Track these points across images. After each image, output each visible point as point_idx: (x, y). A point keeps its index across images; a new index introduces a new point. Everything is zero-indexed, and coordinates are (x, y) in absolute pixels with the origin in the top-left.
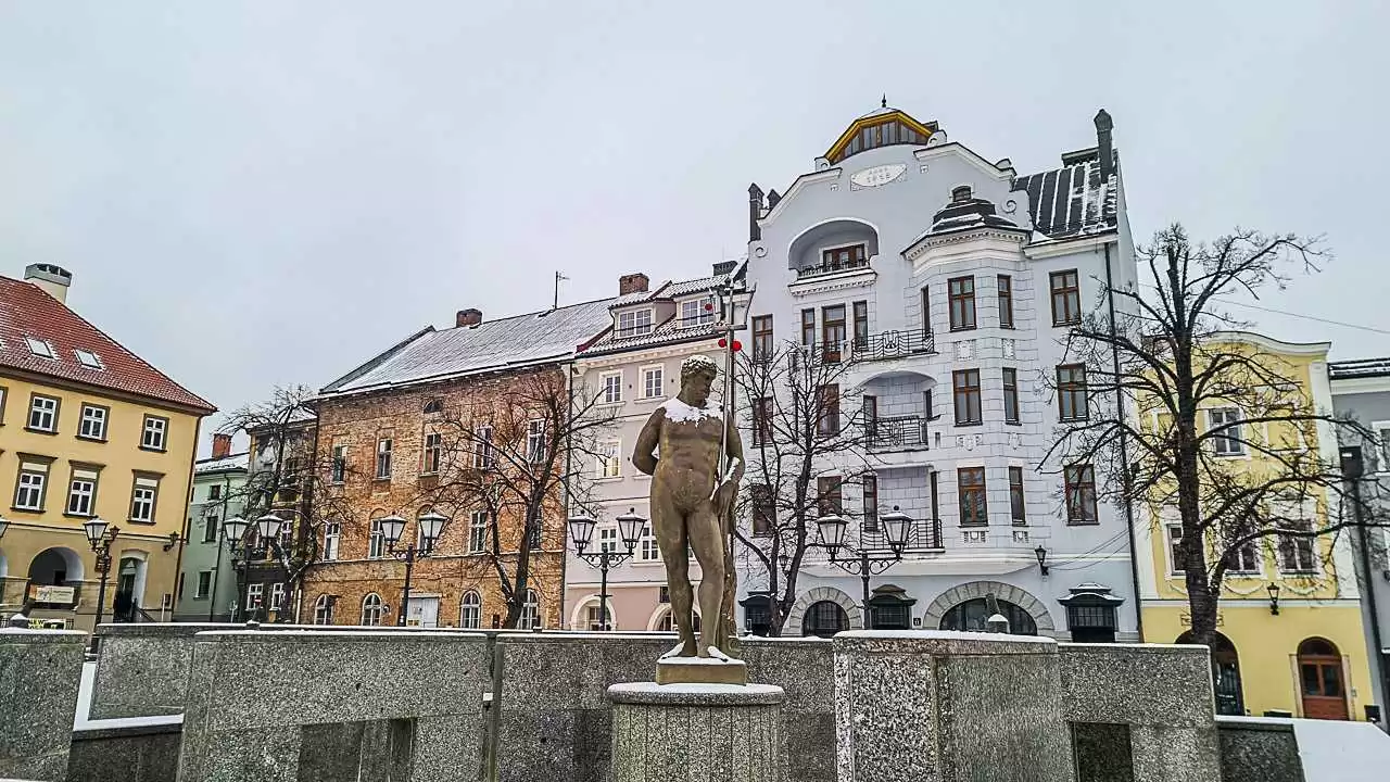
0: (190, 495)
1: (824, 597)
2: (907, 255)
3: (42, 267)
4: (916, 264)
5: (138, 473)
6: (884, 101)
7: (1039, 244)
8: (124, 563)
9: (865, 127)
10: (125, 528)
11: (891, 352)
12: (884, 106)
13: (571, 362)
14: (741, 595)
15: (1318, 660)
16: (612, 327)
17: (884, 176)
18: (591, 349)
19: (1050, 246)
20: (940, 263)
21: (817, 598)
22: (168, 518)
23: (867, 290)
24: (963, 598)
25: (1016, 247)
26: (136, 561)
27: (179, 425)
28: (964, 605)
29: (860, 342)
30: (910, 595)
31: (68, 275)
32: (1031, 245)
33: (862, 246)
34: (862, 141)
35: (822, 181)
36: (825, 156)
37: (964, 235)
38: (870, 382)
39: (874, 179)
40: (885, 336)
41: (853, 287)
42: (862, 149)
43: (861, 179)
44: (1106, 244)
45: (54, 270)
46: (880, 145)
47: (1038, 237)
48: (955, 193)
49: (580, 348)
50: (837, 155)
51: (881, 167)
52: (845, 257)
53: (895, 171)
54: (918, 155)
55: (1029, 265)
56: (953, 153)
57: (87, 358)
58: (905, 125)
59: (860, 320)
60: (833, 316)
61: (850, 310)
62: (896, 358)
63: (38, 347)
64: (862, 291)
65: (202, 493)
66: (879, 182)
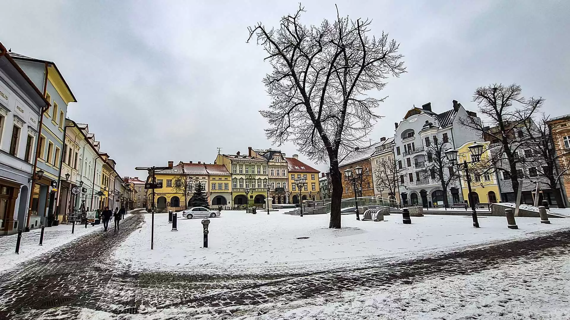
0: (320, 184)
1: (413, 192)
2: (419, 134)
3: (294, 155)
4: (420, 136)
5: (312, 183)
6: (414, 106)
7: (441, 129)
8: (313, 196)
9: (411, 112)
10: (312, 191)
11: (417, 151)
13: (369, 158)
14: (400, 193)
15: (492, 195)
16: (376, 151)
18: (373, 155)
20: (424, 135)
21: (412, 193)
22: (317, 189)
24: (435, 190)
25: (436, 130)
26: (314, 196)
27: (316, 175)
28: (435, 191)
29: (414, 150)
30: (426, 191)
31: (297, 155)
32: (439, 130)
33: (412, 133)
34: (410, 114)
35: (405, 122)
36: (404, 118)
37: (427, 130)
38: (415, 157)
39: (413, 121)
40: (417, 148)
41: (411, 140)
42: (410, 116)
43: (410, 121)
44: (451, 128)
45: (296, 155)
46: (413, 115)
48: (426, 122)
49: (371, 155)
50: (406, 117)
51: (414, 119)
52: (410, 135)
53: (416, 119)
54: (419, 116)
55: (439, 133)
57: (302, 168)
58: (417, 110)
59: (413, 146)
60: (409, 146)
61: (411, 144)
62: (418, 152)
63: (296, 168)
64: (413, 141)
65: (321, 184)
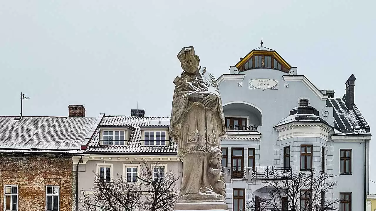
2: (277, 129)
4: (281, 134)
6: (262, 43)
7: (338, 135)
9: (256, 55)
11: (271, 176)
12: (262, 46)
13: (82, 155)
17: (267, 85)
18: (92, 150)
19: (343, 137)
20: (297, 136)
23: (255, 143)
25: (328, 134)
32: (334, 134)
33: (246, 119)
34: (254, 62)
35: (235, 80)
36: (235, 66)
37: (308, 124)
38: (258, 190)
39: (261, 85)
40: (269, 168)
41: (247, 140)
42: (253, 68)
43: (255, 83)
44: (366, 140)
46: (263, 67)
47: (336, 131)
48: (300, 101)
49: (83, 148)
50: (242, 67)
51: (264, 80)
52: (236, 123)
53: (272, 83)
54: (285, 78)
55: (332, 144)
56: (302, 81)
58: (277, 60)
59: (252, 158)
60: (238, 153)
61: (246, 152)
62: (274, 180)
64: (252, 143)
66: (263, 87)
